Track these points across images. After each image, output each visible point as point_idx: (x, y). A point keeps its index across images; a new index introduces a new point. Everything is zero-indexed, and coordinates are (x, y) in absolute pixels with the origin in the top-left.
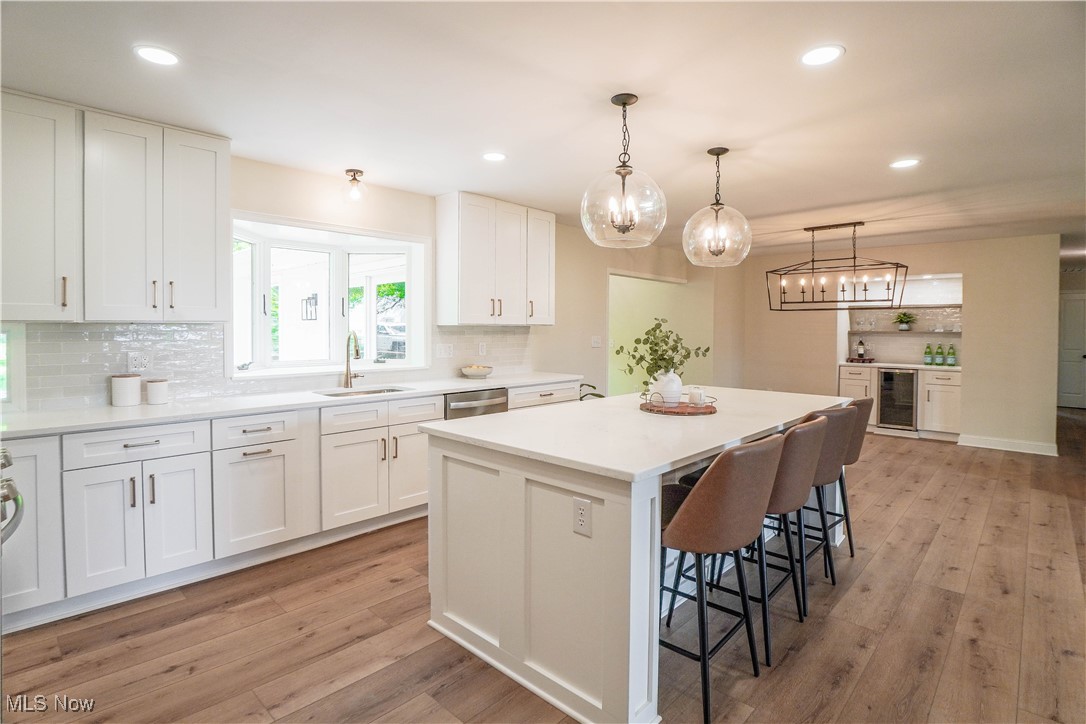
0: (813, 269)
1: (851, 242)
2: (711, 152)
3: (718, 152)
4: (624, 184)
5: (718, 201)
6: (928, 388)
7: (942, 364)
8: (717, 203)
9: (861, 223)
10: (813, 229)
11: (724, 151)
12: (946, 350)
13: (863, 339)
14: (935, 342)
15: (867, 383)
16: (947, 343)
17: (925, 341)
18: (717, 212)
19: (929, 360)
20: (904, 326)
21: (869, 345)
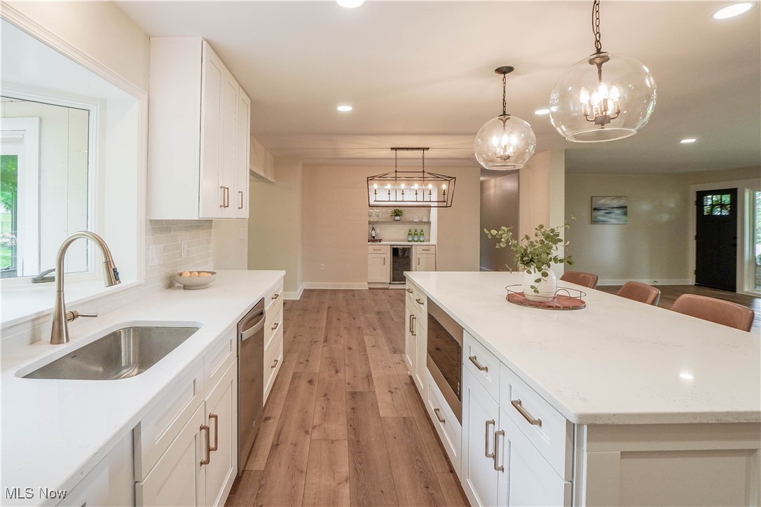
0: (396, 177)
1: (422, 161)
2: (499, 71)
3: (504, 71)
4: (600, 72)
5: (504, 112)
6: (419, 256)
7: (417, 241)
8: (504, 114)
9: (428, 149)
10: (396, 149)
11: (510, 69)
12: (419, 232)
13: (375, 226)
14: (413, 227)
15: (384, 256)
16: (419, 228)
17: (407, 227)
18: (504, 122)
19: (410, 239)
20: (398, 218)
21: (378, 231)
